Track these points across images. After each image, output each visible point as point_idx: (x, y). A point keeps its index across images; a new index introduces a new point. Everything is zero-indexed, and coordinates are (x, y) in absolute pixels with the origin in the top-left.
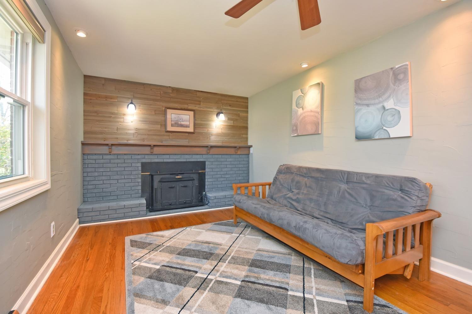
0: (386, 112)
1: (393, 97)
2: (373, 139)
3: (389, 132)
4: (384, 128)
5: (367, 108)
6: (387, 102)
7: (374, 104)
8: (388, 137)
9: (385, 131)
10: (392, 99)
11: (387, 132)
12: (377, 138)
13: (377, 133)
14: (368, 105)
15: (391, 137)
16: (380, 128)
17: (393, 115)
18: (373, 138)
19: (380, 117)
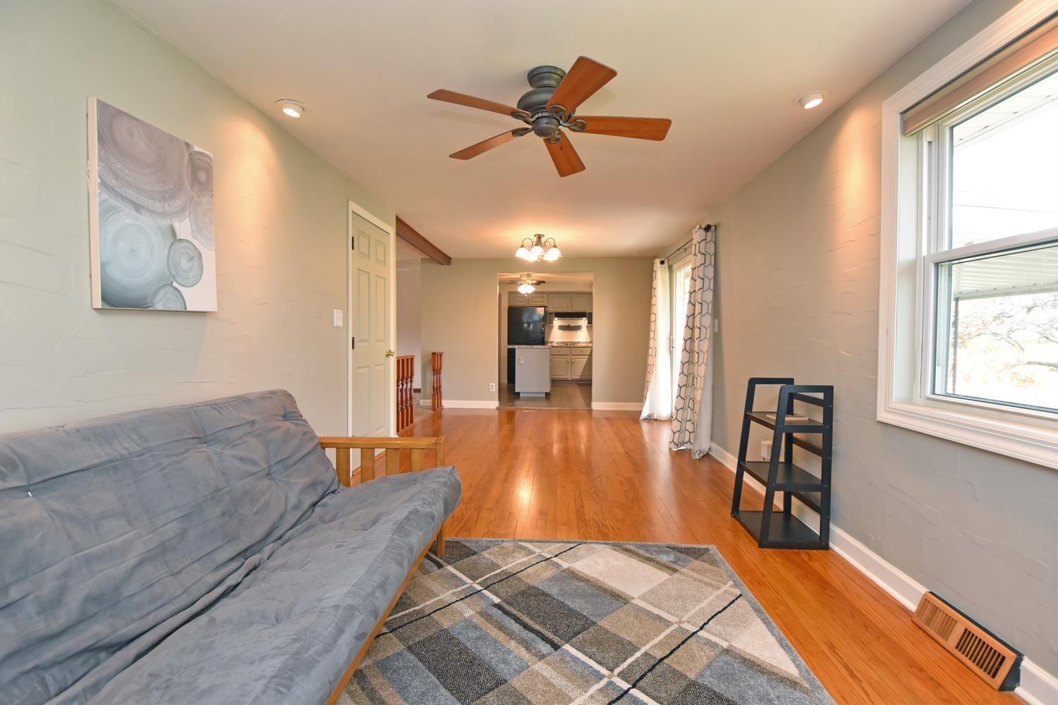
0: (178, 245)
1: (189, 214)
2: (151, 309)
3: (185, 298)
4: (175, 284)
5: (133, 212)
6: (180, 222)
7: (152, 212)
8: (184, 310)
9: (176, 292)
10: (188, 219)
11: (179, 296)
12: (159, 306)
13: (160, 295)
14: (137, 207)
15: (188, 309)
16: (167, 281)
17: (191, 259)
18: (150, 307)
19: (167, 253)
